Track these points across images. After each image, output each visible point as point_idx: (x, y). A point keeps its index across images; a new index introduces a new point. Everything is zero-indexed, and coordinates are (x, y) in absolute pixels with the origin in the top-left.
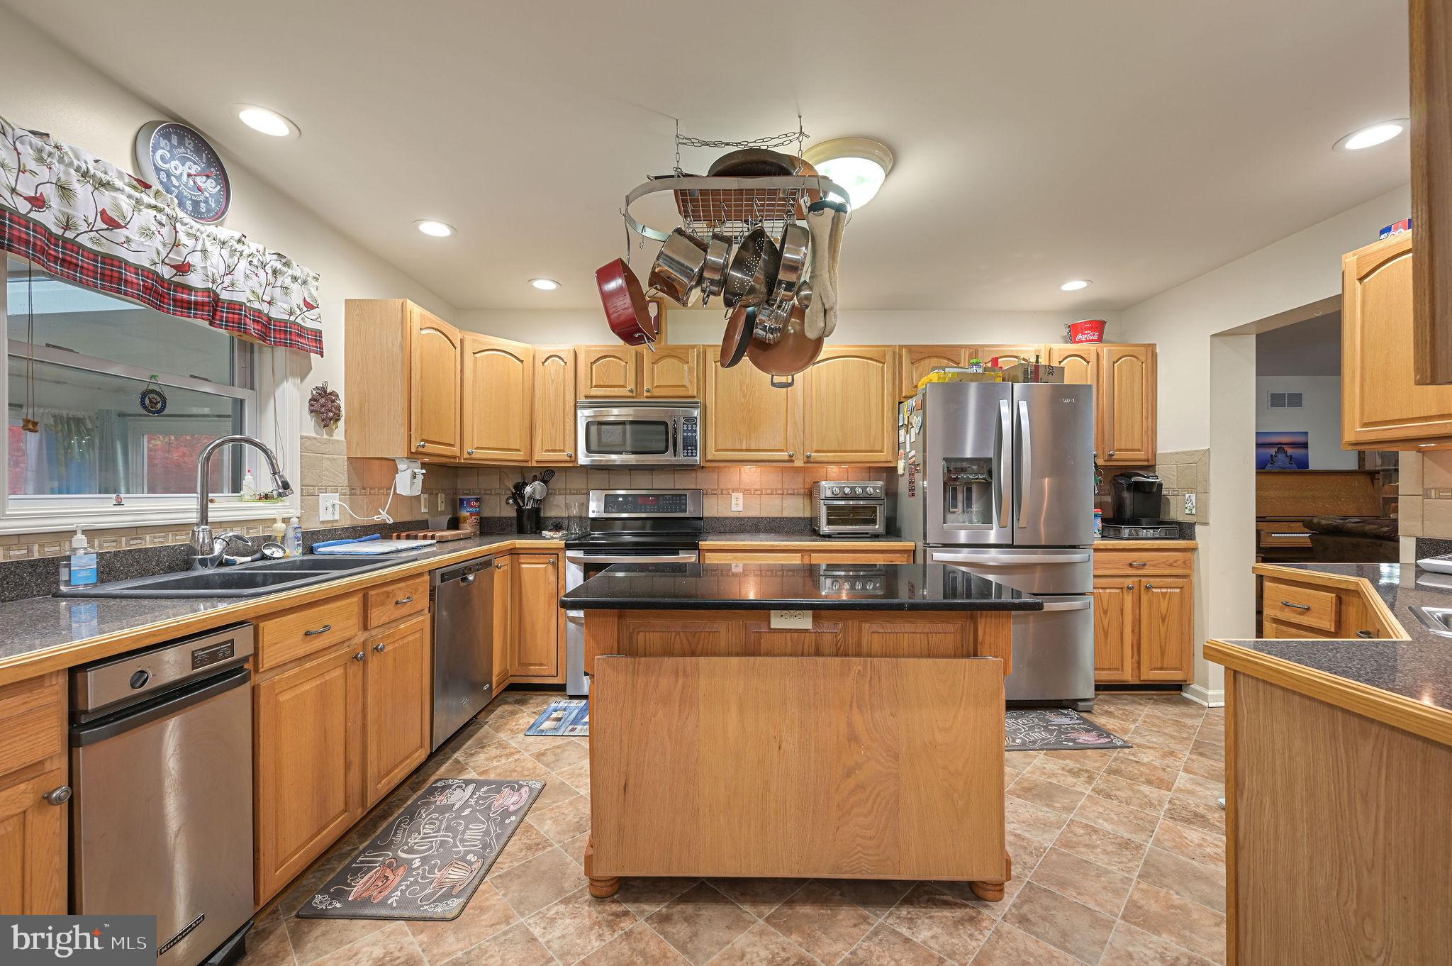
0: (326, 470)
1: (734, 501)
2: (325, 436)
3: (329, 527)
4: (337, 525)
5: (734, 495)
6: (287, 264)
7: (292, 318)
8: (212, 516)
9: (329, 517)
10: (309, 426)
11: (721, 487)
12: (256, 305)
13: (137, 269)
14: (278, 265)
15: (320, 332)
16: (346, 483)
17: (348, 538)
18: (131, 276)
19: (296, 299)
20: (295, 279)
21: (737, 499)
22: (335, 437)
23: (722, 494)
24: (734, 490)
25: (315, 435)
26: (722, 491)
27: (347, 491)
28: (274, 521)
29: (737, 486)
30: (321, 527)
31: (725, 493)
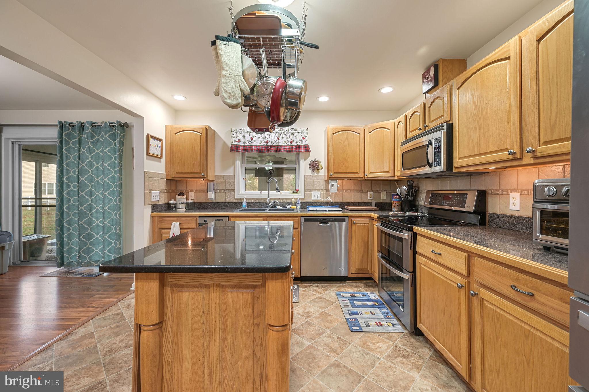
0: (315, 184)
1: (511, 201)
2: (316, 174)
3: (316, 201)
4: (319, 201)
5: (511, 195)
6: (295, 130)
7: (297, 144)
8: (270, 197)
9: (316, 198)
10: (309, 172)
11: (502, 188)
12: (285, 144)
13: (257, 146)
14: (293, 131)
15: (308, 145)
16: (324, 188)
17: (324, 206)
18: (255, 148)
19: (299, 137)
20: (299, 133)
21: (514, 198)
22: (320, 174)
23: (502, 194)
24: (513, 191)
25: (311, 175)
26: (502, 191)
27: (325, 191)
28: (292, 198)
29: (516, 187)
30: (313, 201)
31: (505, 193)
